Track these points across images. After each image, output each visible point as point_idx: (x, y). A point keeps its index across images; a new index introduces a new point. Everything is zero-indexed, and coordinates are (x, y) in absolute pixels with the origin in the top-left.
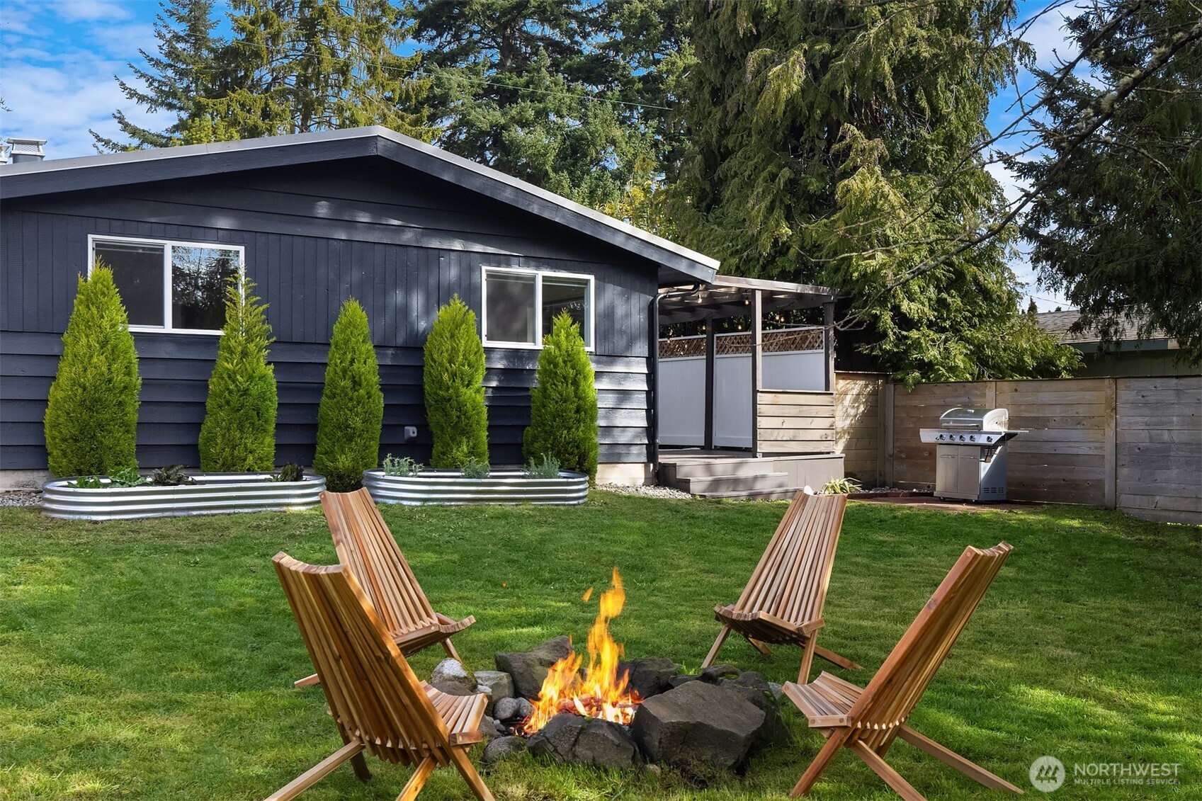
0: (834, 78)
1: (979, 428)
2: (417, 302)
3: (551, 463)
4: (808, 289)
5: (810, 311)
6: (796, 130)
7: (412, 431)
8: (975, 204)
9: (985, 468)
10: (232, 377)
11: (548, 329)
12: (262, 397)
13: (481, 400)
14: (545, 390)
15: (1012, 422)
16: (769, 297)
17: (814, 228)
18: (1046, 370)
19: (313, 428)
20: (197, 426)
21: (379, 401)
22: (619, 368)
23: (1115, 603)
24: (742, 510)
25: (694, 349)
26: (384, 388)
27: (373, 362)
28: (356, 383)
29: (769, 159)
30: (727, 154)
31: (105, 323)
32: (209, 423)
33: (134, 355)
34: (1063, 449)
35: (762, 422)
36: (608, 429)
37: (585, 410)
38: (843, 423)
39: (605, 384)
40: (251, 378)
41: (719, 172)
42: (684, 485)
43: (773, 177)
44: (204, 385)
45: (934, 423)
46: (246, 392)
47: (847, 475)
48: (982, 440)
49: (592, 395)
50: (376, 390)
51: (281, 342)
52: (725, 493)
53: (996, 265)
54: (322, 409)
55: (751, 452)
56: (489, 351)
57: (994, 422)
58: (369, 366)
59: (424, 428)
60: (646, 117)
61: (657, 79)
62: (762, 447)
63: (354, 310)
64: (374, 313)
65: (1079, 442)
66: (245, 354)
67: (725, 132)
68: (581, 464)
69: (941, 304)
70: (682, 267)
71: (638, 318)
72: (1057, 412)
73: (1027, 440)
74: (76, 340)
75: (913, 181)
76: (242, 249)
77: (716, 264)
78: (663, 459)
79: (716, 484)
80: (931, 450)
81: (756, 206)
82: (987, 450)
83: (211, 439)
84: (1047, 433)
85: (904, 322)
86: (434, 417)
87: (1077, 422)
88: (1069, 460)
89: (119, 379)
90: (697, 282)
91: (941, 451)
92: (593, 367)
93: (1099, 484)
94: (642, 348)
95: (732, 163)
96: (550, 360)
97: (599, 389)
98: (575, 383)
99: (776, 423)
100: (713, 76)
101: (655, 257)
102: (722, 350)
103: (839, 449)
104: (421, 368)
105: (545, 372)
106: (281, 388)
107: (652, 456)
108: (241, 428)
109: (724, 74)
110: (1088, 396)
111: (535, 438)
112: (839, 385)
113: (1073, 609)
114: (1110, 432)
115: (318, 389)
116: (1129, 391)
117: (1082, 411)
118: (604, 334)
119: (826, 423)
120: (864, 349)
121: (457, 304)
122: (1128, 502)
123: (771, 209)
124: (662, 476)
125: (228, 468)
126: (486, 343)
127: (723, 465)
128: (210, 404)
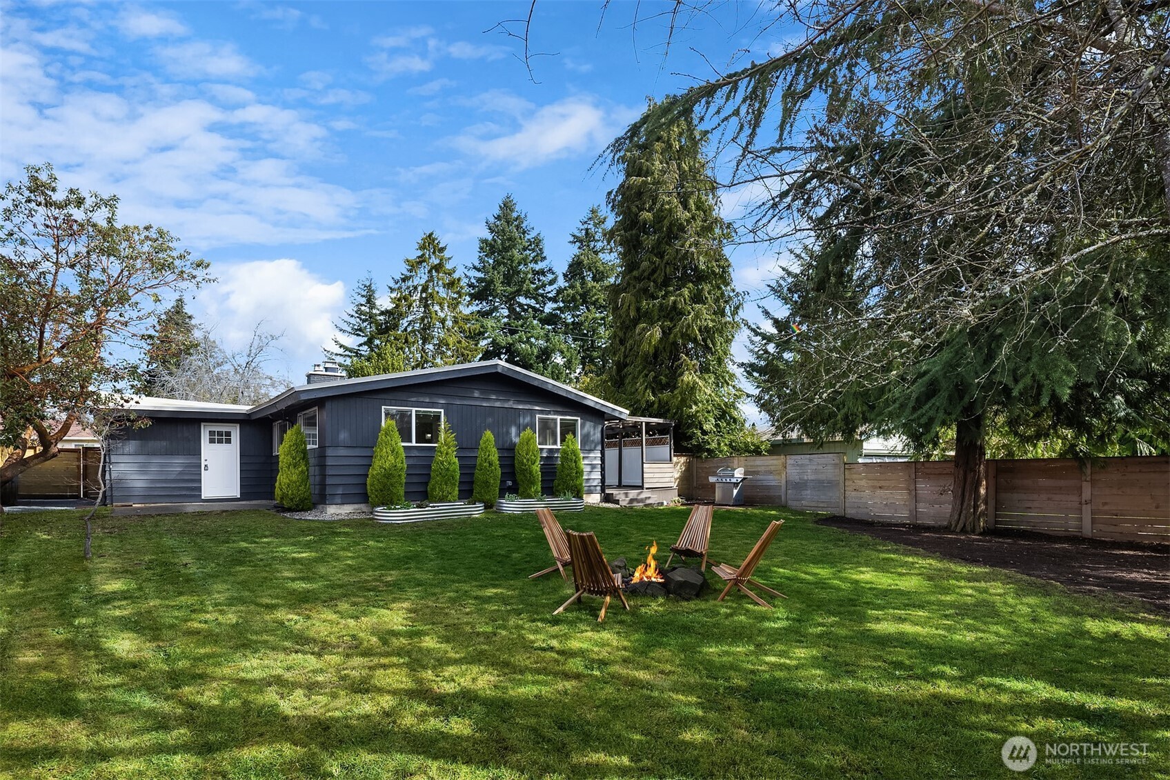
0: (675, 336)
1: (733, 476)
2: (513, 430)
3: (569, 494)
4: (661, 421)
5: (662, 430)
6: (656, 355)
7: (510, 483)
8: (728, 384)
9: (735, 492)
10: (442, 463)
11: (563, 440)
12: (454, 471)
13: (538, 469)
14: (562, 464)
15: (745, 473)
16: (647, 424)
17: (666, 395)
18: (757, 452)
19: (472, 483)
20: (426, 484)
21: (499, 472)
22: (592, 455)
23: (797, 541)
24: (642, 511)
25: (614, 445)
26: (501, 466)
27: (496, 455)
28: (491, 464)
29: (644, 368)
30: (626, 365)
31: (393, 443)
32: (432, 482)
33: (404, 455)
34: (765, 483)
35: (645, 475)
36: (588, 480)
37: (580, 473)
38: (677, 475)
39: (586, 462)
40: (449, 463)
41: (623, 373)
42: (617, 502)
43: (646, 376)
44: (429, 467)
45: (714, 474)
46: (448, 469)
47: (679, 496)
48: (734, 480)
49: (583, 466)
50: (498, 467)
51: (461, 448)
52: (635, 504)
53: (736, 409)
54: (476, 475)
55: (641, 487)
56: (541, 449)
57: (739, 474)
58: (495, 457)
59: (515, 482)
60: (575, 340)
61: (580, 324)
62: (646, 486)
63: (488, 435)
64: (497, 436)
65: (772, 480)
66: (447, 454)
67: (626, 357)
68: (579, 495)
69: (717, 426)
70: (617, 414)
71: (597, 435)
72: (762, 469)
73: (751, 480)
74: (381, 450)
75: (706, 376)
76: (442, 411)
77: (628, 412)
78: (608, 491)
79: (632, 501)
80: (713, 485)
81: (640, 386)
82: (736, 485)
83: (433, 489)
84: (759, 477)
85: (704, 433)
86: (519, 477)
87: (771, 472)
88: (768, 488)
89: (399, 465)
90: (621, 419)
91: (717, 485)
92: (582, 455)
93: (780, 497)
94: (599, 447)
95: (629, 369)
96: (565, 452)
97: (584, 465)
98: (575, 462)
99: (651, 475)
100: (621, 334)
101: (603, 409)
102: (625, 446)
103: (675, 485)
104: (514, 457)
105: (562, 457)
106: (461, 467)
107: (603, 490)
108: (446, 484)
109: (625, 333)
110: (775, 462)
111: (559, 485)
112: (675, 459)
113: (783, 544)
114: (784, 476)
115: (474, 467)
116: (791, 460)
117: (773, 468)
118: (584, 442)
119: (671, 475)
120: (685, 444)
121: (528, 431)
122: (793, 504)
123: (646, 389)
124: (607, 498)
125: (441, 500)
126: (540, 447)
127: (633, 493)
128: (432, 474)
